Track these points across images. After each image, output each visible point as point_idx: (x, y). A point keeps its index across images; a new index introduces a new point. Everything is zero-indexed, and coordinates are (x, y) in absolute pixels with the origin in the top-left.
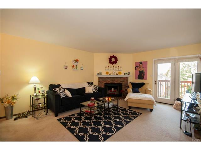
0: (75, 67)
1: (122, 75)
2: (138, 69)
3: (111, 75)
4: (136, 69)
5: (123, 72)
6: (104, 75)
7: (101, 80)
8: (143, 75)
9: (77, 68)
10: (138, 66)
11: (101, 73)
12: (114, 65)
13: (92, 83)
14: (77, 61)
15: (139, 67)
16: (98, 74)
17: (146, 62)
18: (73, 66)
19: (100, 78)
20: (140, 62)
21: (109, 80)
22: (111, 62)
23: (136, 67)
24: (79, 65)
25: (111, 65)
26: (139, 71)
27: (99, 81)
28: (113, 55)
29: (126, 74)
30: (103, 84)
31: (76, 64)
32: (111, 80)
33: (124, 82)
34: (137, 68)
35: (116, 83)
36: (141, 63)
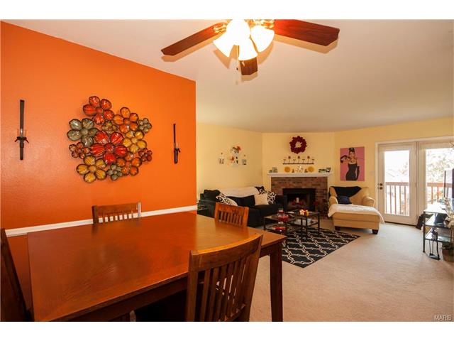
0: (235, 160)
1: (315, 173)
2: (347, 162)
3: (295, 173)
4: (342, 162)
5: (316, 167)
6: (281, 173)
7: (276, 183)
8: (356, 172)
9: (237, 161)
10: (346, 156)
11: (275, 170)
12: (301, 154)
13: (263, 188)
14: (238, 149)
15: (349, 158)
16: (271, 171)
17: (362, 149)
18: (233, 159)
19: (273, 179)
20: (350, 149)
21: (291, 183)
22: (294, 150)
23: (341, 158)
24: (241, 156)
25: (294, 155)
26: (349, 165)
27: (272, 185)
28: (299, 137)
29: (323, 170)
30: (281, 190)
31: (237, 155)
32: (294, 183)
33: (319, 185)
34: (343, 159)
35: (303, 187)
36: (352, 150)
